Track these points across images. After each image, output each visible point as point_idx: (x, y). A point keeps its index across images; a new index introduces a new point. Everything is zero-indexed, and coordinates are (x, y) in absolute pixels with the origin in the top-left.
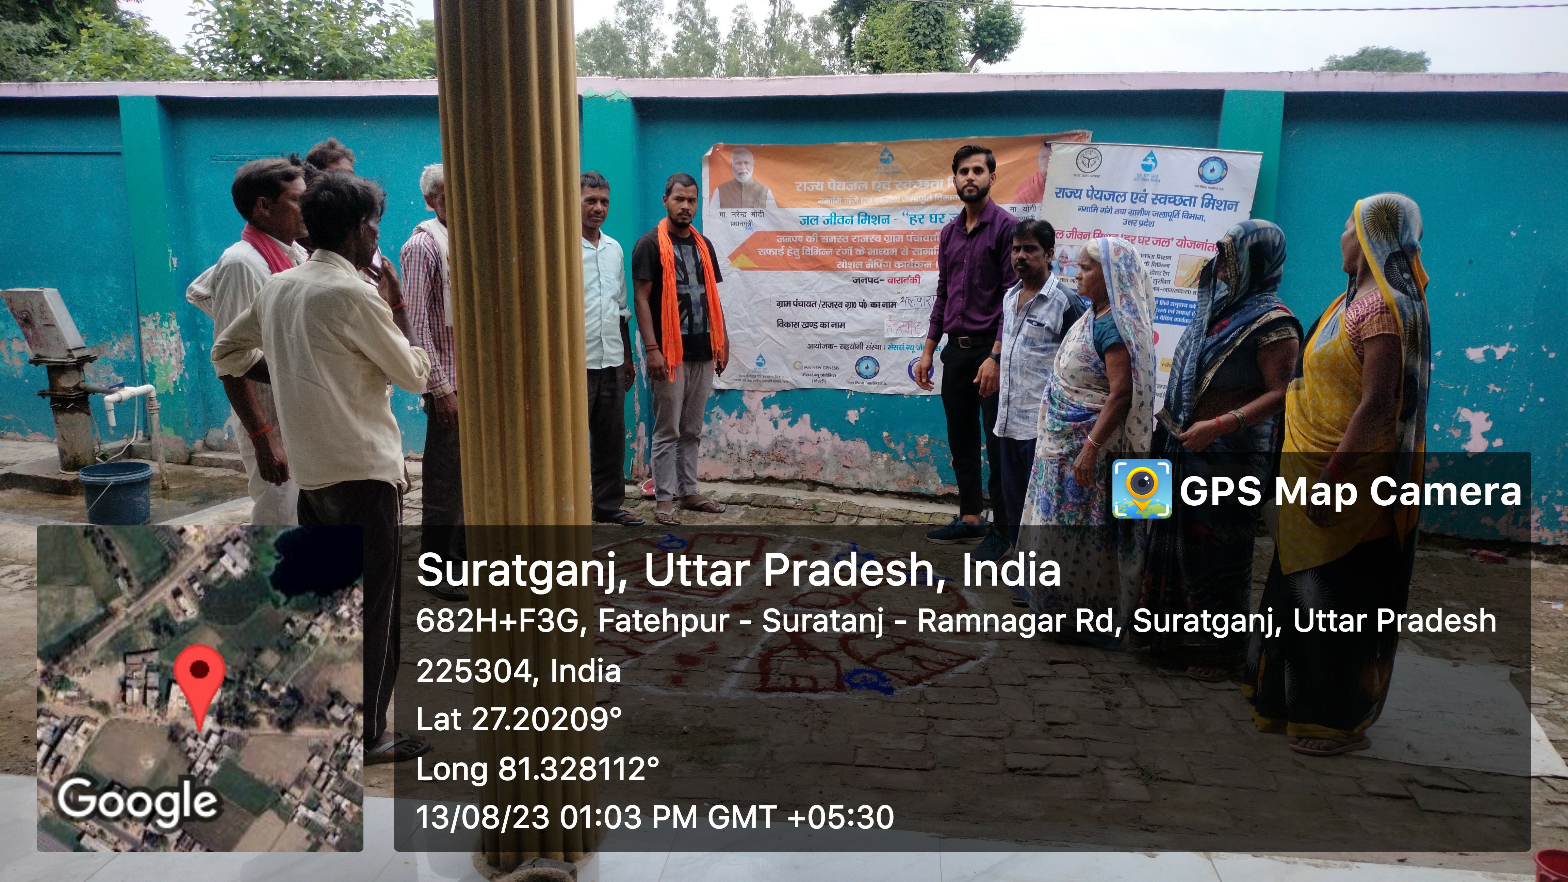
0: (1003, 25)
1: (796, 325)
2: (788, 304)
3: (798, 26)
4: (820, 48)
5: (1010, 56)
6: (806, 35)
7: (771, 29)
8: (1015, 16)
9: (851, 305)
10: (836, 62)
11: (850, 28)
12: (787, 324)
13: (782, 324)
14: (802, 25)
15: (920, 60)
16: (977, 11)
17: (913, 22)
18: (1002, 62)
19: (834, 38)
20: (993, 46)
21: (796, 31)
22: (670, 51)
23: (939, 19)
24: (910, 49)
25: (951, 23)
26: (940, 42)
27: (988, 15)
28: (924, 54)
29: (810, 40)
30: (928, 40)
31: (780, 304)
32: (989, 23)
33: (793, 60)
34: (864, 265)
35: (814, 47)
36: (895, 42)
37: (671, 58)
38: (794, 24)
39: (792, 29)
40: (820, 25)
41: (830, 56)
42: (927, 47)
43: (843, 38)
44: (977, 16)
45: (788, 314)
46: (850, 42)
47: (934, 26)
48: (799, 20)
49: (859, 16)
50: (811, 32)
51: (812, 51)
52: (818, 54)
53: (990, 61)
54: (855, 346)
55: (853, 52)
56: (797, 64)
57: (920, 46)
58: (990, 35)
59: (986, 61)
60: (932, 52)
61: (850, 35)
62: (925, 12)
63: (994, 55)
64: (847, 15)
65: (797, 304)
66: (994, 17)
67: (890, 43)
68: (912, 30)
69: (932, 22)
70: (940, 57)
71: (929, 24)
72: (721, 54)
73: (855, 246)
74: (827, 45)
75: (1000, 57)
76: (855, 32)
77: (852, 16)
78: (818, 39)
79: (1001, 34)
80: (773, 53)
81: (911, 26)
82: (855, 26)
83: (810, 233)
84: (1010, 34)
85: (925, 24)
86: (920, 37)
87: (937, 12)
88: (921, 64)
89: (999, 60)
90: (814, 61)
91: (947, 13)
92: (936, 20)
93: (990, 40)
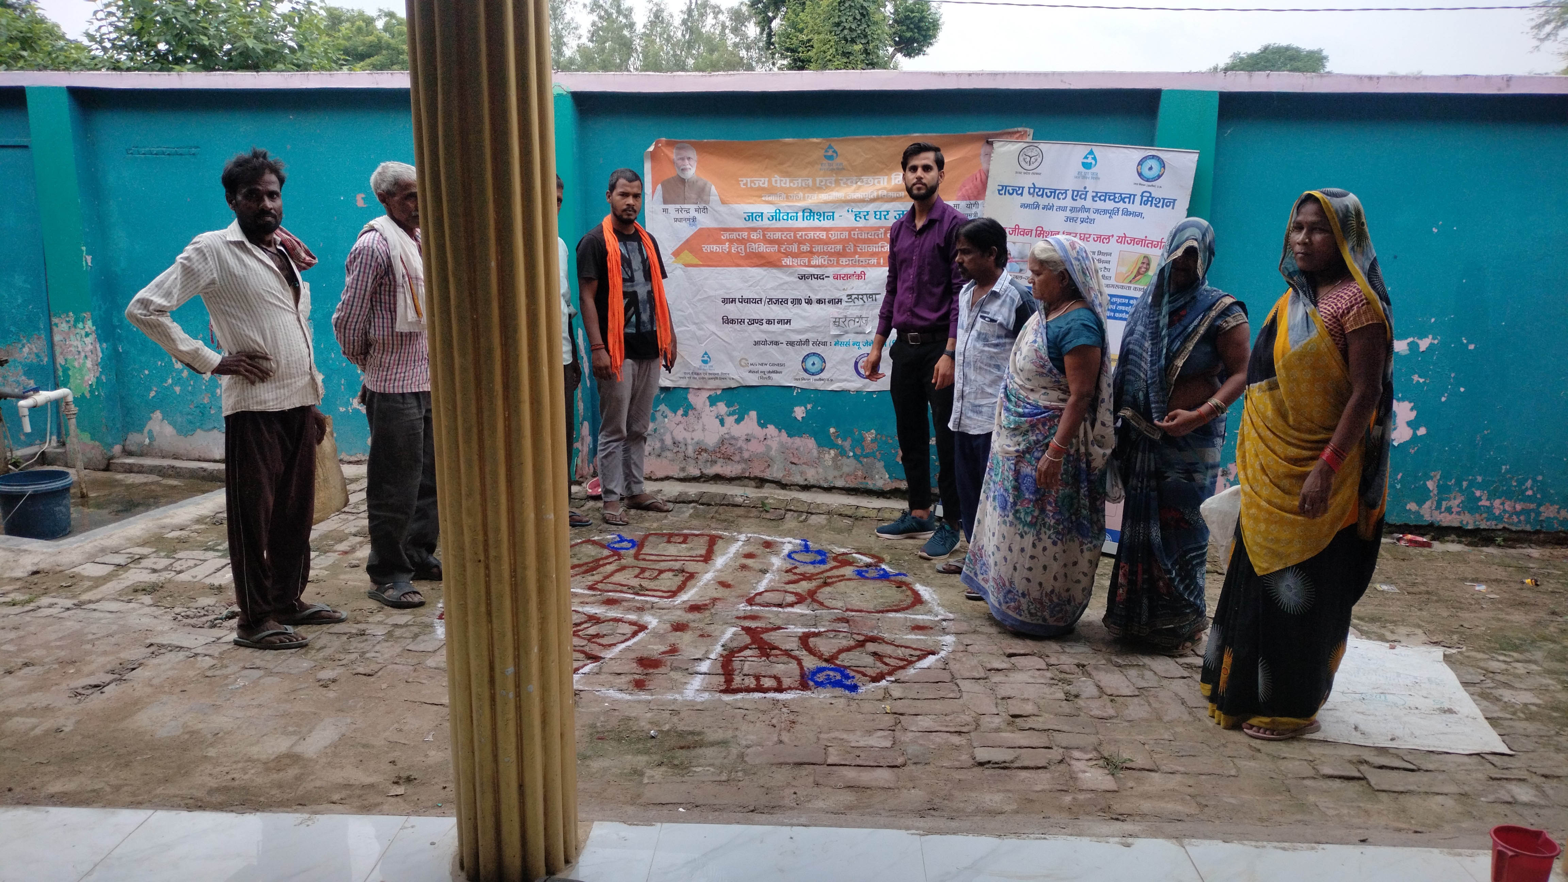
0: (922, 19)
1: (742, 322)
2: (733, 301)
3: (715, 18)
4: (737, 40)
5: (929, 50)
6: (724, 27)
7: (688, 20)
8: (933, 10)
9: (797, 301)
10: (754, 53)
11: (770, 20)
12: (732, 321)
13: (727, 321)
14: (720, 16)
15: (847, 54)
16: (895, 5)
17: (839, 17)
18: (921, 56)
19: (752, 30)
20: (912, 40)
21: (714, 22)
22: (584, 40)
23: (865, 14)
24: (837, 43)
25: (877, 17)
26: (866, 36)
27: (907, 9)
28: (850, 48)
29: (727, 31)
30: (854, 35)
31: (725, 301)
32: (907, 17)
33: (711, 51)
34: (809, 261)
35: (732, 39)
36: (822, 36)
37: (588, 48)
38: (712, 15)
39: (710, 20)
40: (738, 17)
41: (748, 48)
42: (853, 41)
43: (763, 30)
44: (896, 10)
45: (733, 311)
46: (770, 36)
47: (860, 20)
48: (717, 11)
49: (777, 9)
50: (728, 23)
51: (729, 43)
52: (736, 45)
53: (909, 54)
54: (800, 343)
55: (773, 44)
56: (716, 55)
57: (846, 40)
58: (909, 29)
59: (905, 55)
60: (858, 47)
61: (770, 28)
62: (850, 6)
63: (914, 49)
64: (766, 8)
65: (743, 301)
66: (912, 12)
67: (816, 37)
68: (838, 24)
69: (858, 17)
70: (866, 52)
71: (855, 18)
72: (638, 44)
73: (800, 242)
74: (744, 36)
75: (919, 51)
76: (775, 24)
77: (772, 8)
78: (735, 30)
79: (919, 29)
80: (690, 45)
81: (837, 20)
82: (774, 18)
83: (754, 229)
84: (928, 29)
85: (850, 19)
86: (846, 32)
87: (862, 7)
88: (847, 60)
89: (918, 54)
90: (732, 53)
91: (872, 8)
92: (862, 14)
93: (908, 34)
